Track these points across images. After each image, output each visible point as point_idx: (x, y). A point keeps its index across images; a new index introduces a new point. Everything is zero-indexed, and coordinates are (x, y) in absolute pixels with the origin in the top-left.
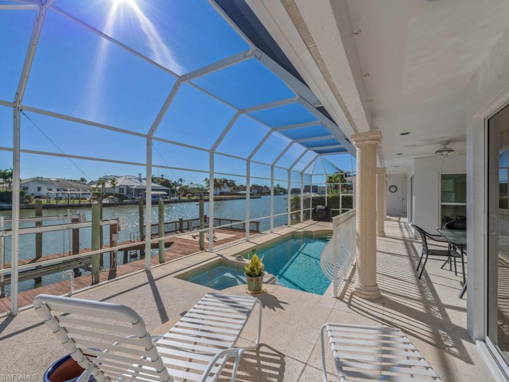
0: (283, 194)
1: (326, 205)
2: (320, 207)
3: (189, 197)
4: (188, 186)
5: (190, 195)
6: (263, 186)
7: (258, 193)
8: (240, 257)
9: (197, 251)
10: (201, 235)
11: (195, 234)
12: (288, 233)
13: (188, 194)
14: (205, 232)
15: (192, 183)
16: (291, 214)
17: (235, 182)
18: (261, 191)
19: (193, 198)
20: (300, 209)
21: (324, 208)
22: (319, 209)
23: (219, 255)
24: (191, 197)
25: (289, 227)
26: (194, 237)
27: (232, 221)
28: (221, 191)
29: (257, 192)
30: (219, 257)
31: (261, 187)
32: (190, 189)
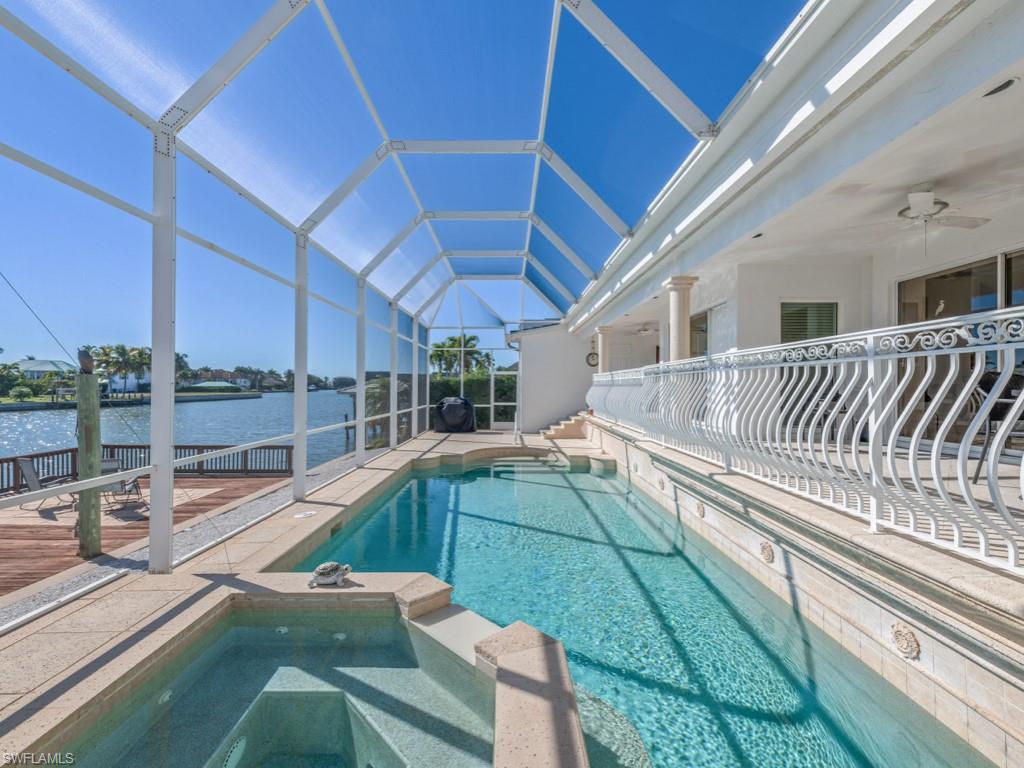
0: (316, 390)
1: (462, 396)
2: (450, 400)
3: (21, 395)
4: (15, 366)
5: (26, 390)
6: (266, 371)
7: (253, 386)
8: (335, 569)
9: (68, 565)
10: (86, 504)
11: (52, 502)
12: (404, 467)
13: (18, 389)
14: (102, 489)
15: (31, 359)
16: (367, 424)
17: (185, 359)
18: (260, 381)
19: (36, 400)
20: (410, 406)
21: (459, 401)
22: (450, 406)
23: (217, 580)
24: (27, 395)
25: (394, 450)
26: (47, 513)
27: (201, 449)
28: (141, 381)
29: (248, 384)
30: (224, 592)
31: (262, 372)
32: (23, 376)
